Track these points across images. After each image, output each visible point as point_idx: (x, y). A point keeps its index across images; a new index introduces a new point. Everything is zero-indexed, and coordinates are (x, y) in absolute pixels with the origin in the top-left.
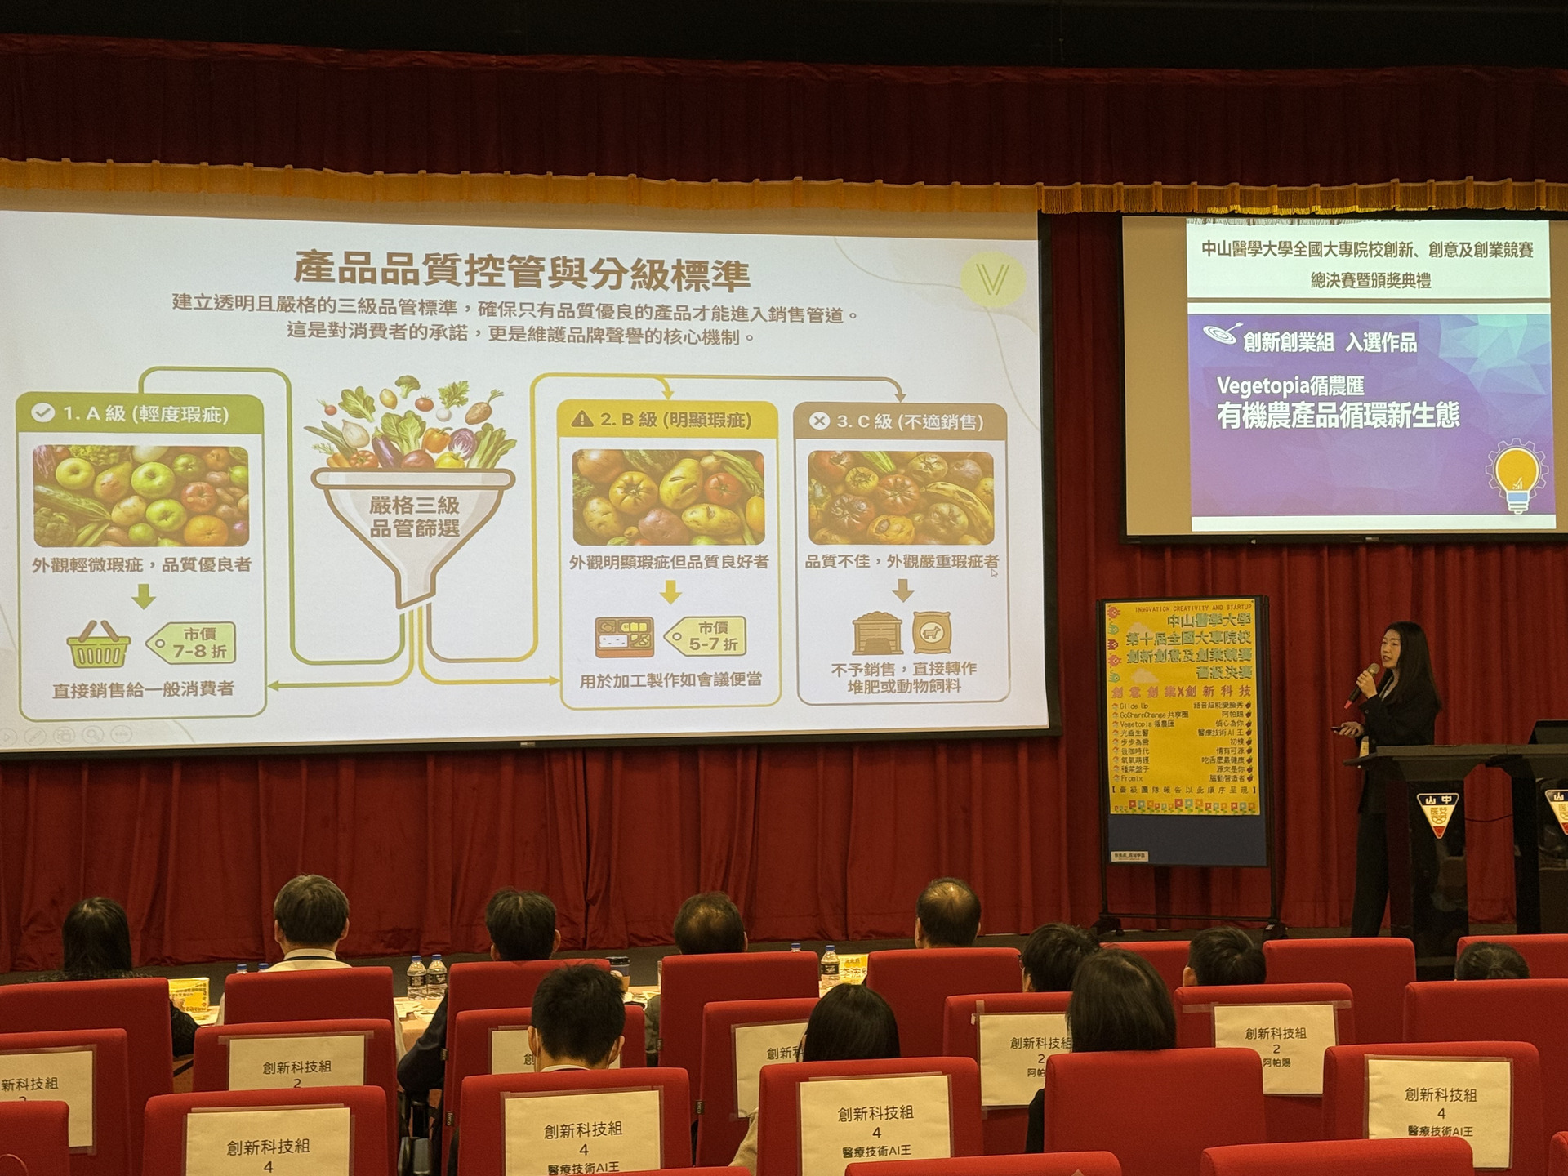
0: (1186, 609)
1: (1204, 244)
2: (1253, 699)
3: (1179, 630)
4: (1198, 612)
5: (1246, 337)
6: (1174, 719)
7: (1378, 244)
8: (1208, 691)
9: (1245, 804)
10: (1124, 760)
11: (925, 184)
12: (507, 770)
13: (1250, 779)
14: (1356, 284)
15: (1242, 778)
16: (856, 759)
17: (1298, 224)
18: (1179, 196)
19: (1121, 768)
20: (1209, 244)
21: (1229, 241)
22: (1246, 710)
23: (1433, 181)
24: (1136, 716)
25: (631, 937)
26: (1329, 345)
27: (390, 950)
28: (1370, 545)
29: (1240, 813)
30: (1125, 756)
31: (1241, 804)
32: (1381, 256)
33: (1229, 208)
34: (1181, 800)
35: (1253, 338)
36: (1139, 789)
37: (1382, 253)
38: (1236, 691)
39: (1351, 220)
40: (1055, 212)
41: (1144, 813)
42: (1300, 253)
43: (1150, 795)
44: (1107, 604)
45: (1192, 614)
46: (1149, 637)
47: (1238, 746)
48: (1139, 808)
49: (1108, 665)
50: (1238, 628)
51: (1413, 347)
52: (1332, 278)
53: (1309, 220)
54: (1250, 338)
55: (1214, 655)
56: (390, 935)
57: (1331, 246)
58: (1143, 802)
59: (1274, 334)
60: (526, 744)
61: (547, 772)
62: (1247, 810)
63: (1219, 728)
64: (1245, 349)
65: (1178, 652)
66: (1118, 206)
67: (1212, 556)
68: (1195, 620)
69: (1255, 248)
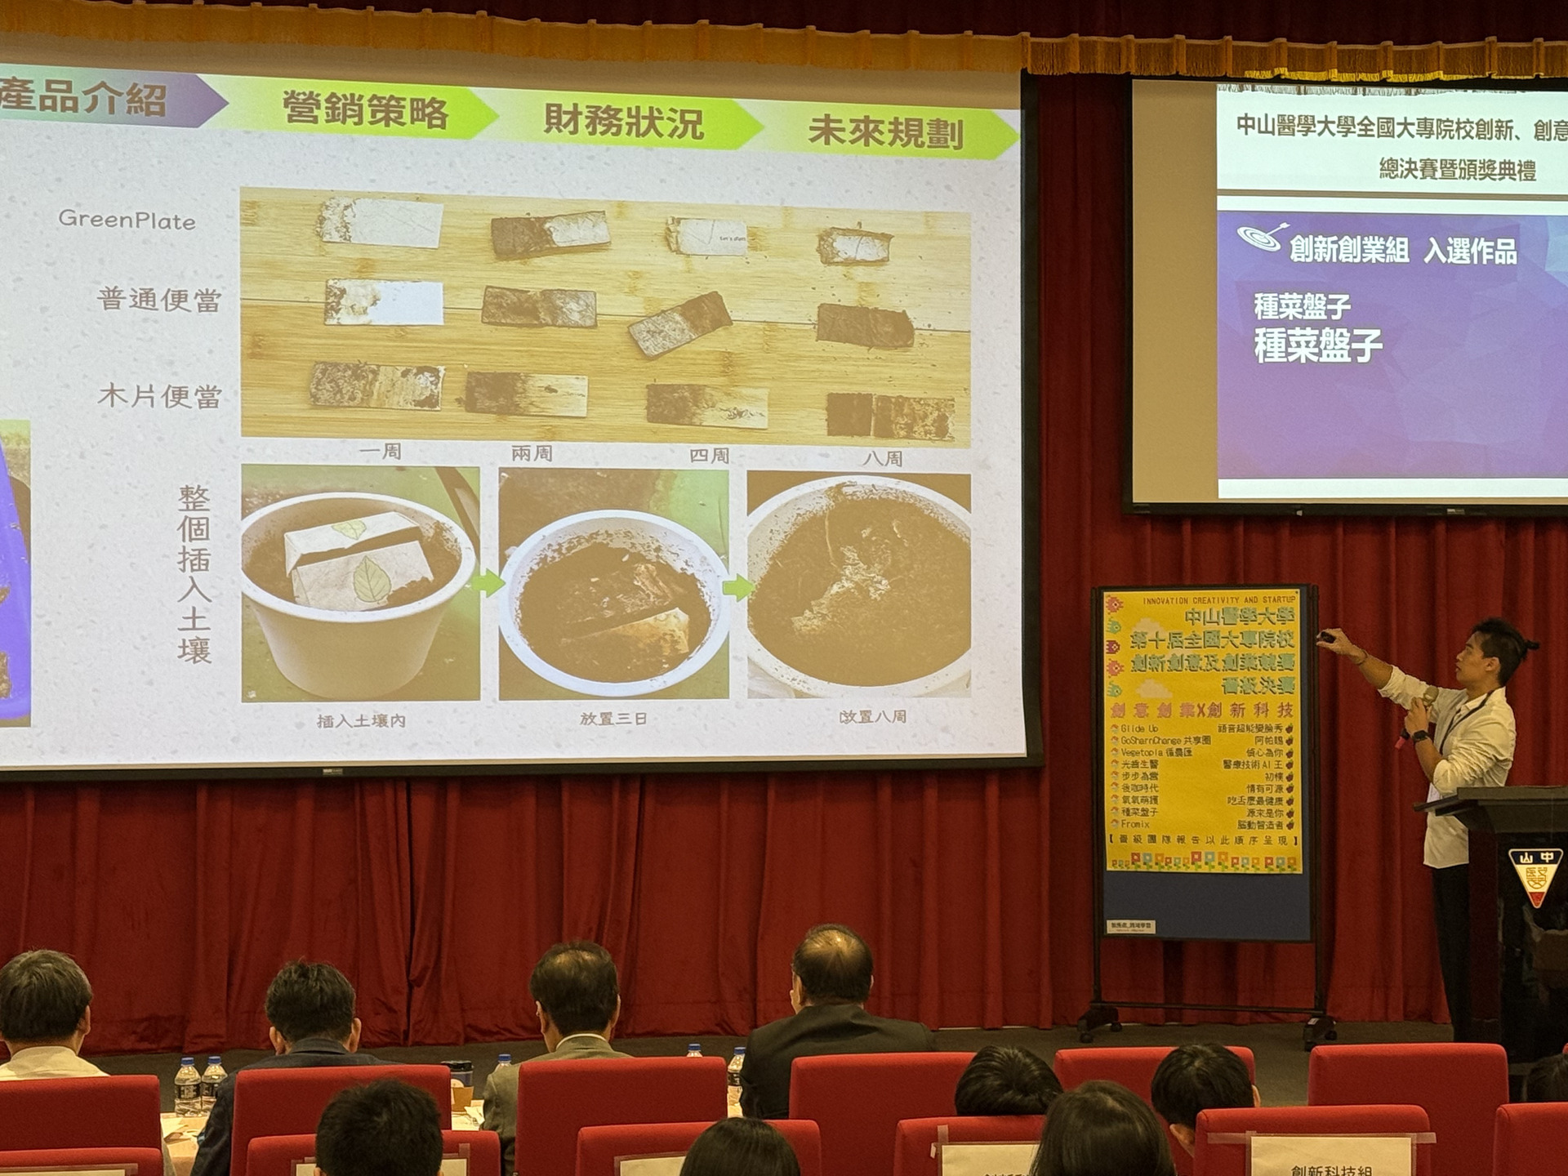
0: (1209, 600)
1: (1239, 119)
2: (1296, 720)
3: (1200, 628)
4: (1225, 605)
5: (1293, 242)
6: (1193, 746)
7: (1468, 122)
8: (1237, 709)
9: (1283, 859)
10: (1126, 799)
11: (872, 33)
12: (305, 805)
13: (1290, 826)
14: (1438, 174)
15: (1280, 825)
16: (771, 794)
17: (1364, 95)
18: (1208, 54)
19: (1120, 811)
20: (1246, 118)
21: (1273, 115)
22: (1286, 736)
23: (1541, 40)
24: (1142, 742)
25: (468, 1029)
26: (1402, 253)
27: (145, 1045)
28: (1452, 519)
29: (1277, 871)
30: (1127, 794)
31: (1278, 859)
32: (1472, 138)
33: (1273, 72)
34: (1199, 853)
35: (1303, 244)
36: (1145, 839)
37: (1473, 133)
38: (1274, 710)
39: (1435, 90)
40: (1044, 73)
41: (1151, 870)
42: (1366, 133)
43: (1160, 846)
44: (1106, 594)
45: (1217, 607)
46: (1161, 636)
47: (1276, 782)
48: (1145, 864)
49: (1106, 674)
50: (1278, 627)
51: (1512, 257)
52: (1407, 166)
53: (1378, 89)
54: (1299, 243)
55: (1246, 663)
56: (145, 1024)
57: (1406, 124)
58: (1150, 855)
59: (1330, 239)
61: (358, 809)
62: (1286, 866)
63: (1251, 759)
64: (1292, 257)
65: (1197, 658)
66: (1127, 66)
67: (1245, 531)
68: (1221, 615)
69: (1307, 125)
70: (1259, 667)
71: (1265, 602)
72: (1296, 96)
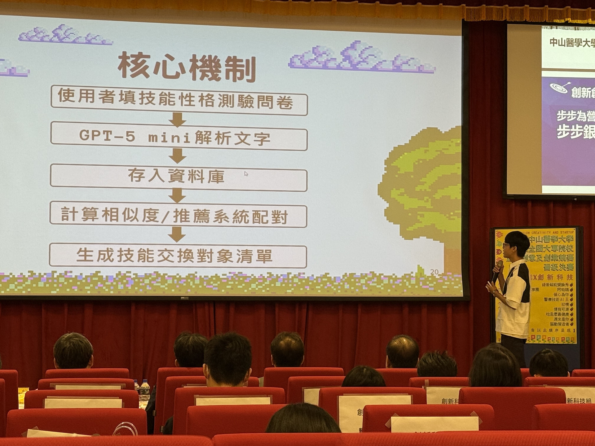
0: (538, 233)
1: (551, 40)
2: (574, 281)
3: (534, 244)
4: (545, 235)
5: (572, 90)
8: (550, 277)
9: (569, 338)
11: (402, 4)
12: (173, 312)
13: (572, 324)
15: (567, 324)
16: (359, 310)
18: (538, 13)
20: (554, 40)
21: (565, 38)
22: (570, 288)
29: (566, 343)
31: (567, 338)
33: (565, 20)
34: (534, 336)
35: (577, 91)
38: (565, 277)
40: (471, 20)
44: (496, 230)
45: (542, 236)
47: (566, 307)
50: (566, 244)
54: (575, 90)
55: (554, 258)
59: (588, 89)
60: (183, 298)
61: (194, 314)
62: (570, 341)
63: (555, 297)
64: (572, 96)
65: (534, 256)
66: (505, 17)
67: (553, 207)
68: (543, 239)
69: (579, 42)
70: (559, 260)
71: (561, 233)
72: (574, 31)
